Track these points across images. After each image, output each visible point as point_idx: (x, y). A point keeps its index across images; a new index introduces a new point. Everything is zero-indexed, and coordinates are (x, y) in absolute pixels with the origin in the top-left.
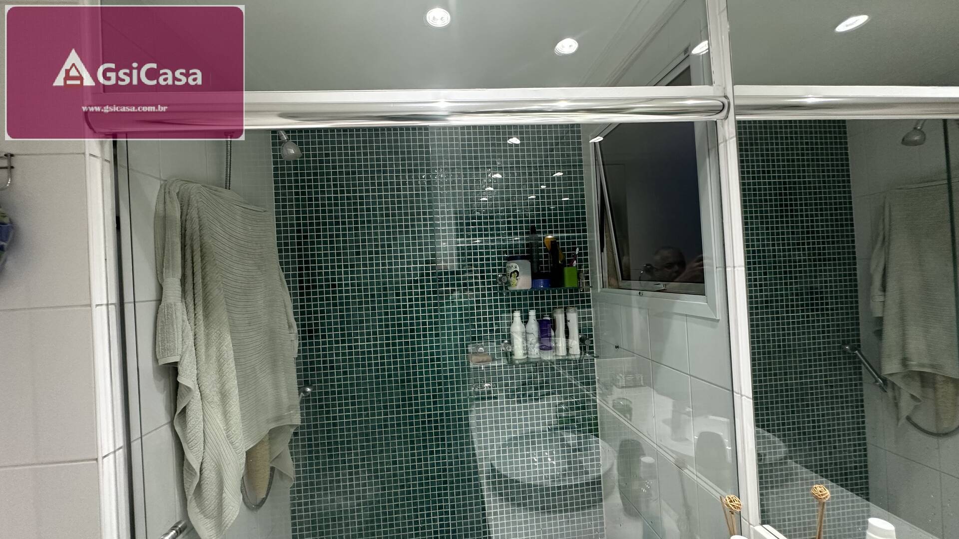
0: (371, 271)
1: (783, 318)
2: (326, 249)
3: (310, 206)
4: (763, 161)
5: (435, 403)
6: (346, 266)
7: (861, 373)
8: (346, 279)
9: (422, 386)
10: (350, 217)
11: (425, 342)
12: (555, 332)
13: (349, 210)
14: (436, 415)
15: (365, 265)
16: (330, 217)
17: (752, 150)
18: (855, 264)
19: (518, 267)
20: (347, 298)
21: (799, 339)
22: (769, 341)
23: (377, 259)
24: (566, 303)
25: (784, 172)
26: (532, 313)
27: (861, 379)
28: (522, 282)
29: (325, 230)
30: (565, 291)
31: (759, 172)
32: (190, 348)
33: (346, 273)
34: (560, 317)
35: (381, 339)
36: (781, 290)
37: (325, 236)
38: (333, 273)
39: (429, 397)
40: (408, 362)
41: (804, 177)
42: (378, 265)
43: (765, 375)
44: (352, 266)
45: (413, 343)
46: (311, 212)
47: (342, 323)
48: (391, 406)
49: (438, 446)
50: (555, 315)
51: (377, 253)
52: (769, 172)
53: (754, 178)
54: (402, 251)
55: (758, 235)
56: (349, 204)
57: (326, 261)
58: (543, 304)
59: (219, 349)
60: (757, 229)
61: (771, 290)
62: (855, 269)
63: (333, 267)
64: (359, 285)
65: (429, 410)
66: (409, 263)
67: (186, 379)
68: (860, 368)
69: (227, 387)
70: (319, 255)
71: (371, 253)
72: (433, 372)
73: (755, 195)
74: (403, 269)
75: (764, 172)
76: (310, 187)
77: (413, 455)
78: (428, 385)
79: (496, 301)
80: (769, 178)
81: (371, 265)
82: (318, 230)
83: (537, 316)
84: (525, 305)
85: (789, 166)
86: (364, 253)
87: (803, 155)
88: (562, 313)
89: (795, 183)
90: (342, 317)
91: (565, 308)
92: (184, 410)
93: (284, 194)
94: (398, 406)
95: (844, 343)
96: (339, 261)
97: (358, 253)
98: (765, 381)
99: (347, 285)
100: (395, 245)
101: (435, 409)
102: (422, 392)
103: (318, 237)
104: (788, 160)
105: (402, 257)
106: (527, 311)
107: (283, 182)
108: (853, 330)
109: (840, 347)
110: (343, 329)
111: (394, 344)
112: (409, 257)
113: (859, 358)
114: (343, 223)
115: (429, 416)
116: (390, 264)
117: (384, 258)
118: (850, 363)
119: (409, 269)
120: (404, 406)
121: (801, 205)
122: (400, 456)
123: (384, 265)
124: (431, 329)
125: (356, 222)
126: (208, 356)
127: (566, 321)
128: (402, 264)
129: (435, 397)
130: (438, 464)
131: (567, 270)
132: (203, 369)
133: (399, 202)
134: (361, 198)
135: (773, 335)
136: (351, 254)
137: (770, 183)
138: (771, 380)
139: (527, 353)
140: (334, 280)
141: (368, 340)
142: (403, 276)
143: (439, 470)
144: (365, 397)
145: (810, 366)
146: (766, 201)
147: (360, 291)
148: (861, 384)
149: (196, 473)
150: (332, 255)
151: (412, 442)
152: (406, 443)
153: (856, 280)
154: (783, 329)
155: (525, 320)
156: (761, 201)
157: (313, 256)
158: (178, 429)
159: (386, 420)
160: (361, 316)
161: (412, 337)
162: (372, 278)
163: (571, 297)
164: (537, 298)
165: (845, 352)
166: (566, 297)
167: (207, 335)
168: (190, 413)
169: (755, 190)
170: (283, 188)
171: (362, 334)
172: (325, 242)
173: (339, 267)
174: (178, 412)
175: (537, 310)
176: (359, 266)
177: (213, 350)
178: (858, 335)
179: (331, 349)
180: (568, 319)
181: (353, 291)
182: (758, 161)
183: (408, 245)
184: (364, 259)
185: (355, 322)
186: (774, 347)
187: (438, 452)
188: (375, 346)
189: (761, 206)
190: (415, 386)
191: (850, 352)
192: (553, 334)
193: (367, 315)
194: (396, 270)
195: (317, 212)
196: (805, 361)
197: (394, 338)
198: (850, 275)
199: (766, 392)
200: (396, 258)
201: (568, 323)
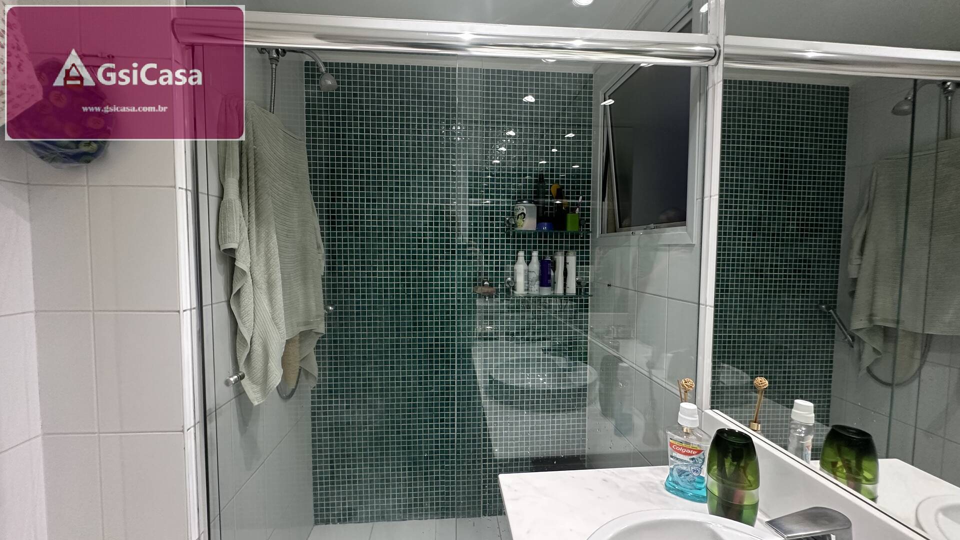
0: (391, 206)
1: (766, 276)
2: (350, 183)
3: (338, 142)
4: (764, 127)
5: (442, 329)
6: (368, 200)
7: (834, 332)
8: (368, 212)
9: (431, 313)
10: (373, 155)
11: (436, 274)
12: (554, 272)
13: (373, 149)
14: (442, 340)
15: (385, 201)
16: (356, 154)
17: (754, 116)
18: (840, 231)
19: (525, 210)
20: (368, 229)
21: (779, 297)
22: (751, 296)
23: (397, 195)
24: (567, 248)
25: (783, 139)
26: (535, 254)
27: (833, 337)
28: (528, 224)
29: (350, 166)
30: (567, 237)
31: (758, 138)
32: (245, 239)
33: (368, 206)
34: (560, 259)
35: (397, 268)
36: (768, 250)
37: (351, 171)
38: (356, 206)
39: (437, 324)
40: (420, 291)
41: (802, 145)
42: (397, 201)
43: (744, 327)
44: (374, 201)
45: (425, 274)
46: (339, 148)
47: (363, 251)
48: (404, 329)
49: (442, 367)
50: (555, 257)
51: (397, 190)
52: (768, 138)
53: (753, 143)
54: (420, 190)
55: (751, 197)
56: (373, 143)
57: (351, 194)
58: (545, 247)
59: (267, 245)
60: (751, 192)
61: (758, 250)
62: (840, 237)
63: (356, 200)
64: (380, 218)
65: (437, 335)
66: (425, 201)
67: (242, 264)
68: (834, 327)
69: (273, 277)
70: (345, 188)
71: (391, 189)
72: (442, 301)
73: (752, 160)
74: (419, 207)
75: (763, 138)
76: (338, 124)
77: (420, 373)
78: (437, 312)
79: (503, 241)
80: (768, 144)
81: (391, 201)
82: (344, 165)
83: (540, 258)
84: (529, 247)
85: (788, 134)
86: (385, 189)
87: (803, 124)
88: (562, 255)
89: (792, 151)
90: (362, 246)
91: (566, 252)
92: (239, 291)
93: (314, 130)
94: (409, 329)
95: (821, 303)
96: (362, 195)
97: (380, 189)
98: (744, 332)
99: (368, 217)
100: (414, 184)
101: (442, 334)
102: (431, 318)
103: (344, 171)
104: (788, 128)
105: (420, 195)
106: (530, 253)
107: (314, 118)
108: (831, 292)
109: (817, 307)
110: (363, 257)
111: (408, 274)
112: (426, 195)
113: (833, 318)
114: (368, 160)
115: (437, 340)
116: (409, 201)
117: (402, 195)
118: (824, 322)
119: (425, 207)
120: (415, 329)
121: (796, 172)
122: (409, 373)
123: (403, 201)
124: (442, 263)
125: (379, 160)
126: (258, 250)
127: (566, 263)
128: (420, 201)
129: (442, 323)
130: (442, 383)
131: (570, 216)
132: (255, 259)
133: (420, 144)
134: (385, 137)
135: (756, 291)
136: (374, 189)
137: (768, 149)
138: (749, 332)
139: (528, 291)
140: (356, 212)
141: (386, 269)
142: (419, 213)
143: (442, 389)
144: (380, 319)
145: (787, 322)
146: (762, 165)
147: (380, 223)
148: (833, 342)
149: (247, 345)
150: (357, 189)
151: (420, 362)
152: (414, 362)
153: (839, 247)
154: (766, 286)
155: (528, 260)
156: (757, 165)
157: (339, 188)
158: (233, 307)
159: (398, 341)
160: (380, 246)
161: (425, 269)
162: (391, 212)
163: (572, 242)
164: (540, 242)
165: (820, 312)
166: (567, 242)
167: (258, 232)
168: (243, 294)
169: (753, 154)
170: (314, 124)
171: (380, 263)
172: (350, 177)
173: (362, 200)
174: (234, 293)
175: (540, 253)
176: (380, 200)
177: (263, 245)
178: (835, 297)
179: (352, 274)
180: (567, 262)
181: (374, 223)
182: (759, 127)
183: (425, 184)
184: (385, 195)
185: (374, 252)
186: (755, 301)
187: (442, 372)
188: (392, 274)
189: (757, 171)
190: (426, 313)
191: (826, 311)
192: (552, 274)
193: (386, 246)
194: (414, 207)
195: (344, 148)
196: (783, 317)
197: (408, 269)
198: (834, 241)
199: (744, 342)
200: (414, 195)
201: (567, 265)
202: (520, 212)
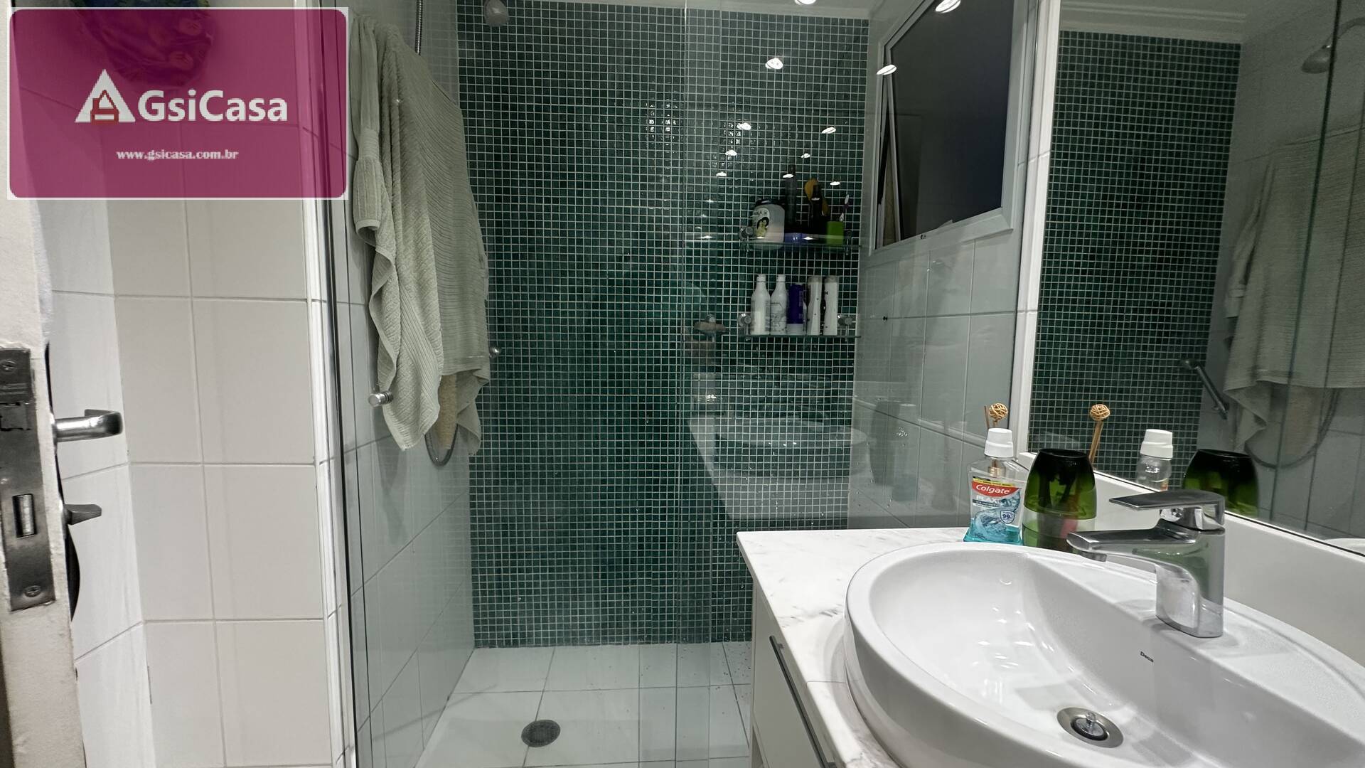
0: (579, 209)
1: (1107, 317)
2: (523, 175)
3: (505, 115)
4: (1113, 103)
5: (650, 384)
6: (547, 200)
7: (1199, 400)
8: (547, 217)
9: (635, 361)
10: (555, 135)
11: (643, 307)
12: (807, 305)
13: (555, 127)
14: (650, 399)
15: (572, 201)
16: (530, 133)
17: (1100, 86)
18: (1216, 255)
19: (768, 213)
20: (547, 241)
21: (1125, 347)
22: (1084, 346)
23: (588, 193)
24: (825, 272)
25: (1139, 120)
26: (781, 279)
27: (1198, 407)
28: (772, 235)
29: (523, 150)
30: (826, 257)
31: (1104, 118)
32: (388, 218)
33: (547, 209)
34: (816, 286)
35: (588, 298)
36: (1111, 280)
37: (523, 159)
38: (531, 208)
39: (642, 376)
40: (619, 330)
41: (1166, 130)
42: (588, 201)
43: (1073, 390)
44: (556, 201)
45: (627, 307)
46: (506, 124)
47: (540, 273)
48: (596, 384)
49: (650, 437)
50: (809, 284)
51: (588, 185)
52: (1118, 119)
53: (1097, 125)
54: (619, 186)
55: (1090, 204)
56: (555, 118)
57: (523, 191)
58: (795, 271)
59: (418, 233)
60: (1091, 196)
61: (1097, 280)
62: (1215, 262)
63: (531, 200)
64: (563, 225)
65: (642, 391)
66: (628, 202)
67: (386, 249)
68: (1200, 392)
69: (425, 276)
70: (514, 183)
71: (580, 185)
72: (650, 346)
73: (1095, 149)
74: (619, 210)
75: (1112, 118)
76: (505, 90)
77: (619, 444)
78: (642, 361)
79: (735, 261)
80: (1118, 127)
81: (580, 201)
82: (514, 150)
83: (787, 286)
84: (773, 271)
85: (1147, 113)
86: (571, 184)
87: (1170, 99)
88: (819, 281)
89: (1152, 137)
90: (540, 265)
91: (824, 279)
92: (381, 291)
93: (472, 97)
94: (604, 384)
95: (1184, 356)
96: (539, 192)
97: (563, 184)
98: (1073, 397)
99: (547, 225)
100: (612, 177)
101: (650, 391)
102: (635, 369)
103: (514, 158)
104: (1148, 105)
105: (620, 194)
106: (774, 279)
107: (471, 80)
108: (1198, 342)
109: (1177, 363)
110: (540, 281)
111: (603, 306)
112: (628, 194)
113: (1200, 379)
114: (547, 142)
115: (642, 399)
116: (604, 202)
117: (595, 193)
118: (1187, 385)
119: (627, 211)
120: (612, 384)
121: (1156, 169)
122: (604, 444)
123: (596, 202)
124: (650, 291)
125: (563, 143)
126: (405, 237)
127: (824, 293)
128: (620, 202)
129: (650, 376)
130: (649, 459)
131: (831, 225)
132: (402, 248)
133: (620, 120)
134: (571, 110)
135: (1092, 339)
136: (555, 184)
137: (1117, 135)
138: (1080, 396)
139: (770, 330)
140: (531, 216)
141: (572, 298)
142: (619, 219)
143: (649, 467)
144: (565, 368)
145: (1135, 384)
146: (1108, 158)
147: (563, 234)
148: (1198, 414)
149: (392, 367)
150: (531, 183)
151: (619, 429)
152: (611, 429)
153: (1213, 277)
154: (1106, 332)
155: (771, 288)
156: (1101, 158)
157: (506, 182)
158: (373, 314)
159: (588, 399)
160: (564, 265)
161: (627, 299)
162: (579, 218)
163: (833, 264)
164: (788, 263)
165: (1182, 370)
166: (826, 264)
167: (405, 211)
168: (386, 294)
169: (1095, 142)
170: (472, 88)
171: (564, 290)
172: (522, 166)
173: (539, 200)
174: (374, 293)
175: (787, 279)
176: (564, 201)
177: (411, 230)
178: (1205, 349)
179: (524, 305)
180: (826, 291)
181: (556, 233)
182: (1106, 102)
183: (628, 178)
184: (571, 193)
185: (556, 274)
186: (1090, 353)
187: (649, 444)
188: (580, 306)
189: (1100, 166)
190: (627, 361)
191: (1190, 368)
192: (805, 307)
193: (572, 266)
194: (611, 210)
195: (513, 124)
196: (1128, 376)
197: (603, 298)
198: (1207, 270)
199: (1072, 411)
200: (611, 194)
201: (826, 295)
202: (762, 216)
